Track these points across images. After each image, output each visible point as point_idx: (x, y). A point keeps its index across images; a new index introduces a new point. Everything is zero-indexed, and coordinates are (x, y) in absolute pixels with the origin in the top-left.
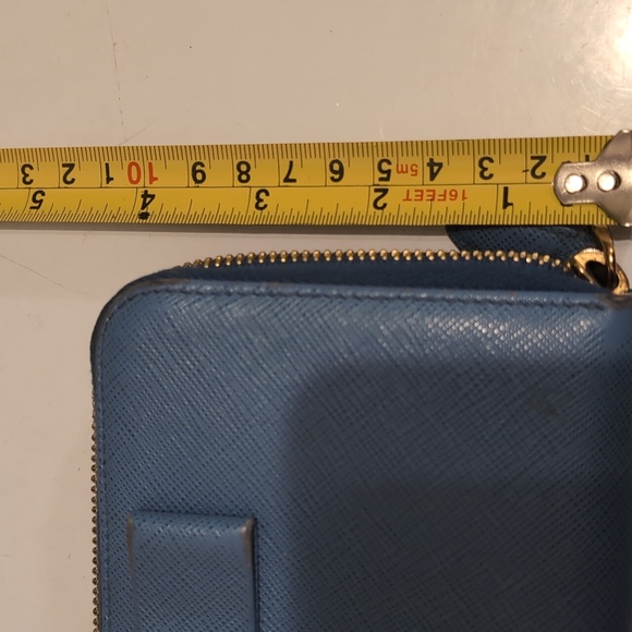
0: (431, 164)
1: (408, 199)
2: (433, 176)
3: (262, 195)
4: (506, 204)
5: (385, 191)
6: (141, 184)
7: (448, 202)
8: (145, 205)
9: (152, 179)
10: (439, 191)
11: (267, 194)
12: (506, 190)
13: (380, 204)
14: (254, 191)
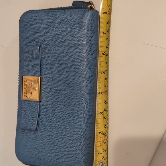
0: (105, 142)
1: (101, 138)
2: (104, 142)
3: (102, 113)
4: (99, 153)
5: (102, 134)
6: (105, 92)
7: (100, 144)
8: (101, 93)
9: (105, 94)
10: (102, 143)
11: (103, 114)
12: (101, 153)
13: (100, 133)
14: (103, 112)
